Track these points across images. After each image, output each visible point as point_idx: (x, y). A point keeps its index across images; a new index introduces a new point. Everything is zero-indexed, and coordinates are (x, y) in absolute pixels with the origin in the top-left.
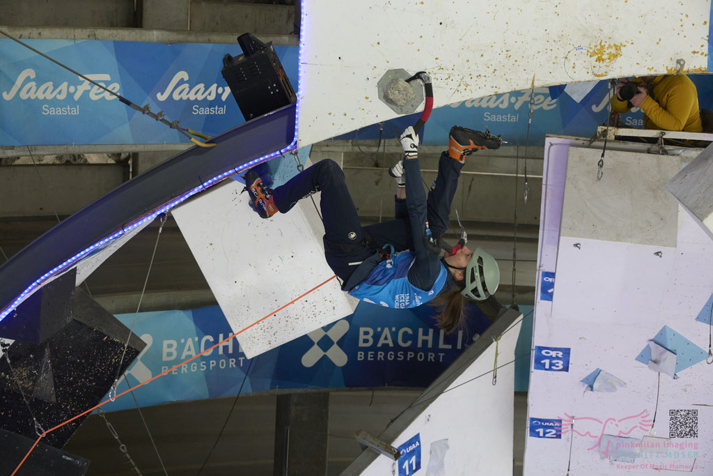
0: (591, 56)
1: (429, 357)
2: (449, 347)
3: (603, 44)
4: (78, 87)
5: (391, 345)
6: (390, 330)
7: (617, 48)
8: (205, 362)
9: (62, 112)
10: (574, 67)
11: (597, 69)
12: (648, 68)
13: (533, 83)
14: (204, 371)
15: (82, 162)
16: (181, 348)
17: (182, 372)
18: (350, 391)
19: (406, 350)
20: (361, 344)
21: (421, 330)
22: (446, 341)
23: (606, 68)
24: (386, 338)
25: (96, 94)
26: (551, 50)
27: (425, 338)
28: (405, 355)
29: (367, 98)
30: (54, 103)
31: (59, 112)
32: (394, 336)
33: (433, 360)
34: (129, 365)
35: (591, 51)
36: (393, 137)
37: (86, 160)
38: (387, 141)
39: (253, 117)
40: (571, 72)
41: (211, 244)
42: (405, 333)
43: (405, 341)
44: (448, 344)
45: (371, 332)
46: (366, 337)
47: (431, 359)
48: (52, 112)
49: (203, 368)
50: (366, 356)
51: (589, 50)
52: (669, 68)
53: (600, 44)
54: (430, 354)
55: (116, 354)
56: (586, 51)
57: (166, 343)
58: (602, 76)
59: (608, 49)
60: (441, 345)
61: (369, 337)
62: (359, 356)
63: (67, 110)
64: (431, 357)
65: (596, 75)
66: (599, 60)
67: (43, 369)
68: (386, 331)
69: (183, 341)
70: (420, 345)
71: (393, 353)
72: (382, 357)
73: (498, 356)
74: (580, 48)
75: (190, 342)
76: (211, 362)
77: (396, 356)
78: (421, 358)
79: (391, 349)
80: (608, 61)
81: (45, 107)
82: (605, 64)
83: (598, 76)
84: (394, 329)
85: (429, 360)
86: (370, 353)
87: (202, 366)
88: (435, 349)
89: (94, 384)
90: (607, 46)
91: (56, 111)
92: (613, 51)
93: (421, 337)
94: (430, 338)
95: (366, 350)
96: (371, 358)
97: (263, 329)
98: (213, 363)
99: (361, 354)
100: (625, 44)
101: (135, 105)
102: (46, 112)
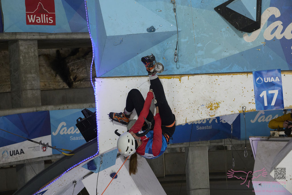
0: (207, 108)
3: (212, 103)
7: (218, 104)
10: (201, 113)
11: (211, 113)
12: (231, 111)
13: (186, 121)
23: (214, 113)
26: (192, 107)
35: (207, 106)
40: (200, 115)
51: (206, 105)
52: (240, 111)
53: (211, 103)
56: (205, 107)
58: (213, 116)
59: (214, 104)
63: (81, 138)
65: (210, 116)
66: (211, 109)
74: (203, 105)
80: (214, 110)
82: (214, 111)
83: (212, 116)
90: (213, 104)
92: (216, 105)
100: (221, 102)
102: (72, 139)
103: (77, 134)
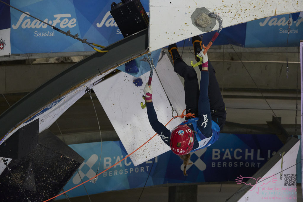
1: (252, 165)
2: (263, 159)
4: (54, 21)
5: (230, 158)
6: (230, 150)
8: (127, 169)
9: (45, 35)
10: (297, 4)
13: (275, 13)
14: (127, 174)
15: (70, 61)
16: (113, 162)
17: (115, 175)
18: (208, 184)
19: (239, 161)
20: (214, 158)
21: (247, 150)
22: (261, 156)
24: (227, 155)
25: (64, 25)
27: (249, 154)
28: (239, 164)
29: (186, 24)
30: (41, 30)
31: (44, 35)
32: (232, 153)
33: (254, 167)
34: (75, 170)
36: (228, 44)
37: (72, 60)
38: (225, 46)
39: (128, 36)
40: (296, 6)
41: (114, 104)
42: (238, 152)
43: (238, 156)
44: (263, 157)
45: (219, 151)
46: (216, 154)
47: (253, 166)
48: (40, 35)
49: (126, 172)
50: (216, 165)
54: (252, 163)
55: (68, 165)
57: (105, 159)
60: (259, 158)
61: (218, 154)
62: (213, 165)
63: (48, 34)
64: (253, 165)
67: (28, 173)
68: (227, 151)
69: (114, 158)
70: (246, 158)
71: (231, 163)
72: (225, 165)
73: (283, 163)
75: (118, 158)
76: (131, 169)
77: (233, 165)
78: (247, 165)
79: (230, 161)
81: (36, 33)
84: (232, 150)
85: (252, 166)
86: (218, 163)
87: (125, 171)
88: (255, 160)
89: (57, 181)
91: (42, 34)
93: (247, 154)
94: (252, 154)
95: (216, 161)
96: (219, 166)
97: (143, 150)
98: (132, 170)
99: (214, 164)
101: (61, 31)
102: (37, 35)
103: (44, 29)
